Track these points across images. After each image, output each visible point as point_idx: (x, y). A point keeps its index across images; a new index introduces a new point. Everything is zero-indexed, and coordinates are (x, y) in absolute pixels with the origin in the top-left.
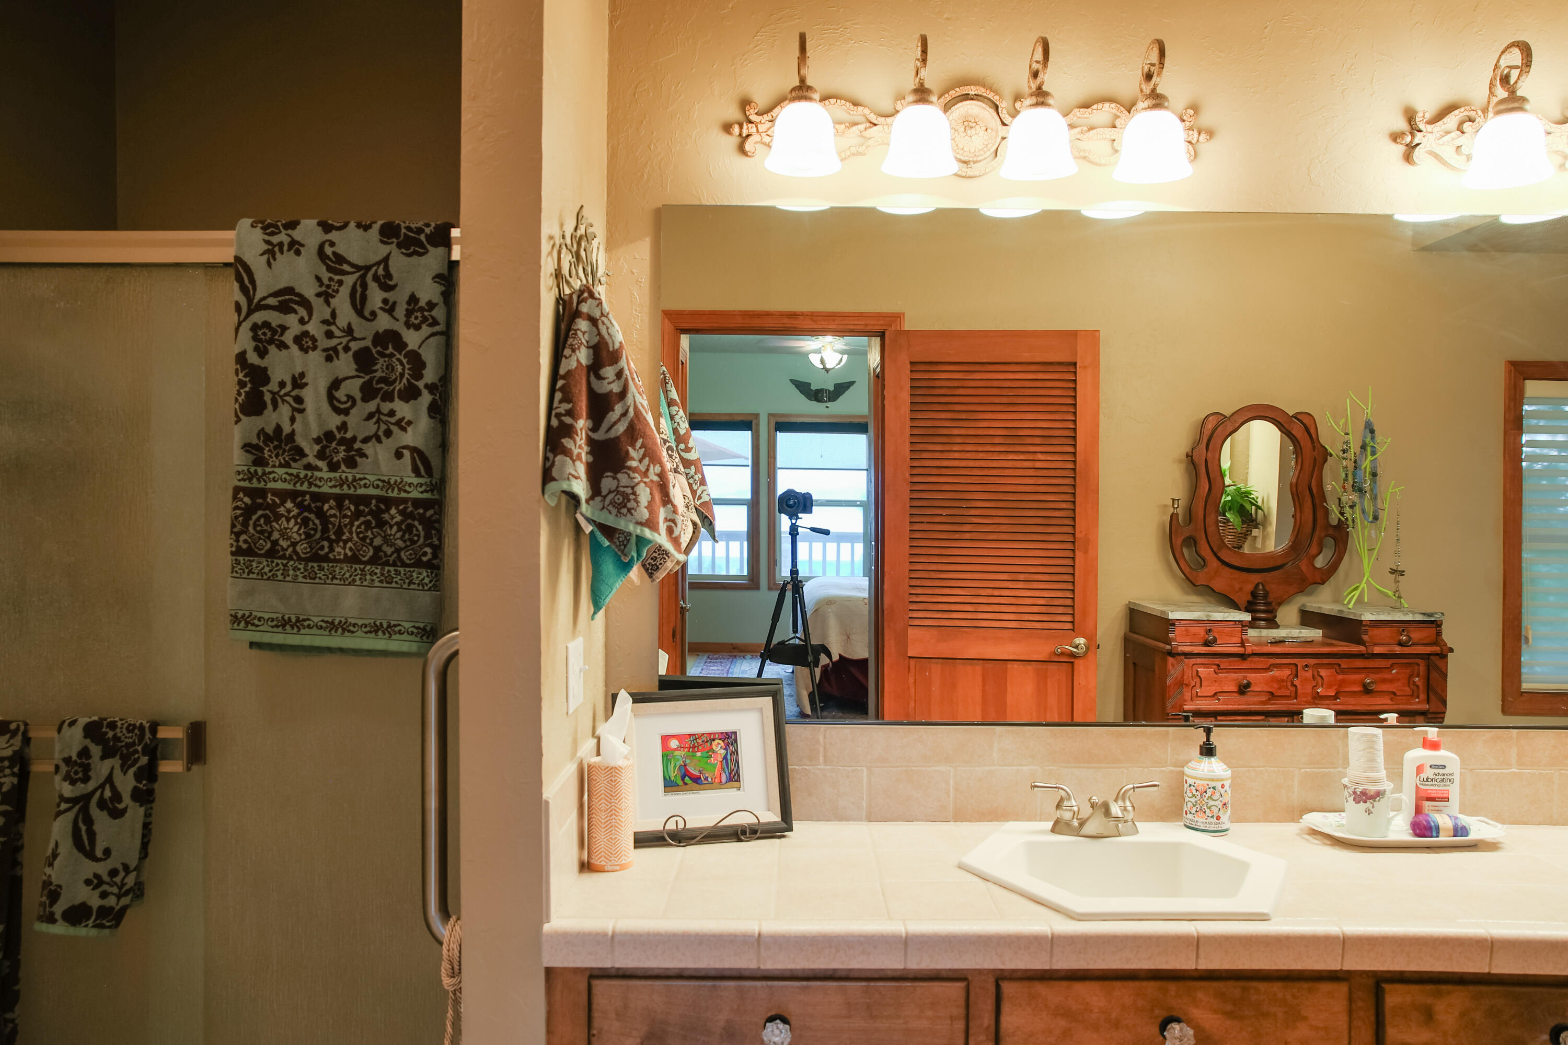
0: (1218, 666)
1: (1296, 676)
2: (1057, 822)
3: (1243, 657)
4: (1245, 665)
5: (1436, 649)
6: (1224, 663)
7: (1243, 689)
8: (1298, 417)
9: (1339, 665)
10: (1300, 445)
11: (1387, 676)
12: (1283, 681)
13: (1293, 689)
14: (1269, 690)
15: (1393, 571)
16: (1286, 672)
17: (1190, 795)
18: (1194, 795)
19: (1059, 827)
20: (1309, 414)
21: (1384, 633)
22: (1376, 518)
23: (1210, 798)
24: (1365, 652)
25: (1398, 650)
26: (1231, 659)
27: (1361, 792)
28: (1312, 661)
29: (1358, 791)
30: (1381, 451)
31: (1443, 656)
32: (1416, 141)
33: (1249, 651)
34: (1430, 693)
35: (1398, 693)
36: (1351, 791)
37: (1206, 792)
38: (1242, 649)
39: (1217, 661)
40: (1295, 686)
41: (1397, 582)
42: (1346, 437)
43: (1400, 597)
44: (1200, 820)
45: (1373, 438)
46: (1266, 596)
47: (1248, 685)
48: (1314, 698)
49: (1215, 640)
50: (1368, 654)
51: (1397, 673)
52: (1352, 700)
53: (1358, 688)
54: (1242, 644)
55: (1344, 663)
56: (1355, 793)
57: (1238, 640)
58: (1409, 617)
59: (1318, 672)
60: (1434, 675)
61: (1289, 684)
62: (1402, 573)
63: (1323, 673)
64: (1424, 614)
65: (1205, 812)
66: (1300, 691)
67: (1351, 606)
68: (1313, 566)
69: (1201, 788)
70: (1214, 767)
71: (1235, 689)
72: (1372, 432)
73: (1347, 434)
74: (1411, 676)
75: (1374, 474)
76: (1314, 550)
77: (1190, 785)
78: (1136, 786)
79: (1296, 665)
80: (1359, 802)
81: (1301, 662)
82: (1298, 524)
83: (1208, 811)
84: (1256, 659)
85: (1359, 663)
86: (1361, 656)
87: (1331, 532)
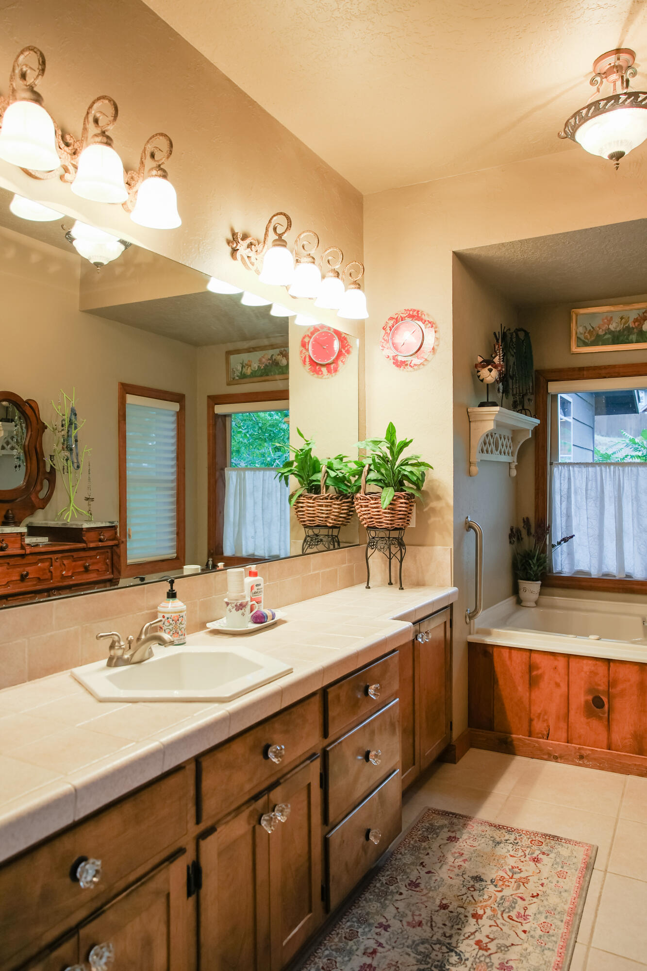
0: (8, 564)
1: (52, 566)
2: (111, 659)
3: (23, 556)
4: (24, 561)
5: (115, 542)
6: (12, 561)
7: (23, 578)
8: (29, 402)
9: (73, 556)
10: (30, 420)
11: (95, 561)
12: (45, 569)
13: (49, 574)
14: (37, 576)
15: (87, 499)
16: (47, 564)
17: (168, 624)
18: (171, 624)
19: (113, 662)
20: (34, 401)
21: (92, 535)
22: (78, 467)
23: (181, 623)
24: (85, 547)
25: (100, 544)
26: (16, 558)
27: (240, 604)
28: (60, 555)
29: (238, 604)
30: (80, 426)
31: (117, 546)
32: (238, 248)
33: (28, 551)
34: (114, 569)
35: (100, 570)
36: (233, 605)
37: (178, 620)
38: (24, 551)
39: (8, 560)
40: (51, 572)
41: (89, 505)
42: (63, 417)
43: (91, 514)
44: (175, 639)
45: (76, 418)
46: (13, 518)
47: (27, 574)
48: (61, 578)
49: (7, 546)
50: (87, 548)
51: (99, 558)
52: (79, 577)
53: (82, 569)
54: (23, 547)
55: (75, 555)
56: (236, 605)
57: (18, 545)
58: (103, 525)
59: (62, 561)
60: (115, 557)
61: (48, 571)
62: (92, 499)
63: (65, 562)
64: (109, 522)
65: (178, 633)
66: (54, 575)
67: (69, 521)
68: (38, 497)
69: (176, 618)
70: (176, 605)
71: (18, 578)
72: (75, 415)
73: (64, 415)
74: (105, 559)
75: (76, 441)
76: (38, 488)
77: (168, 618)
78: (151, 623)
79: (51, 559)
80: (239, 610)
81: (54, 557)
82: (29, 471)
83: (180, 632)
84: (30, 557)
85: (82, 554)
86: (84, 549)
87: (47, 476)
